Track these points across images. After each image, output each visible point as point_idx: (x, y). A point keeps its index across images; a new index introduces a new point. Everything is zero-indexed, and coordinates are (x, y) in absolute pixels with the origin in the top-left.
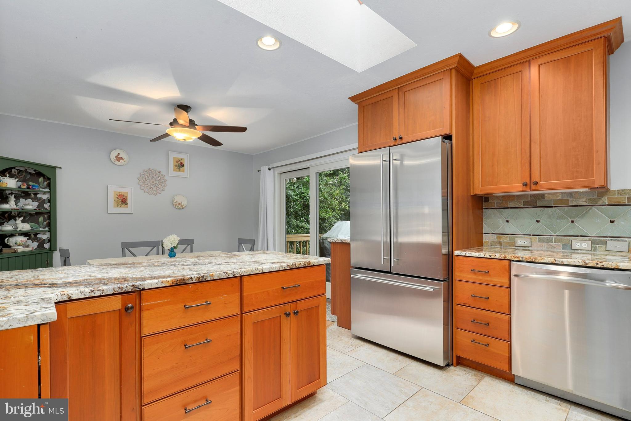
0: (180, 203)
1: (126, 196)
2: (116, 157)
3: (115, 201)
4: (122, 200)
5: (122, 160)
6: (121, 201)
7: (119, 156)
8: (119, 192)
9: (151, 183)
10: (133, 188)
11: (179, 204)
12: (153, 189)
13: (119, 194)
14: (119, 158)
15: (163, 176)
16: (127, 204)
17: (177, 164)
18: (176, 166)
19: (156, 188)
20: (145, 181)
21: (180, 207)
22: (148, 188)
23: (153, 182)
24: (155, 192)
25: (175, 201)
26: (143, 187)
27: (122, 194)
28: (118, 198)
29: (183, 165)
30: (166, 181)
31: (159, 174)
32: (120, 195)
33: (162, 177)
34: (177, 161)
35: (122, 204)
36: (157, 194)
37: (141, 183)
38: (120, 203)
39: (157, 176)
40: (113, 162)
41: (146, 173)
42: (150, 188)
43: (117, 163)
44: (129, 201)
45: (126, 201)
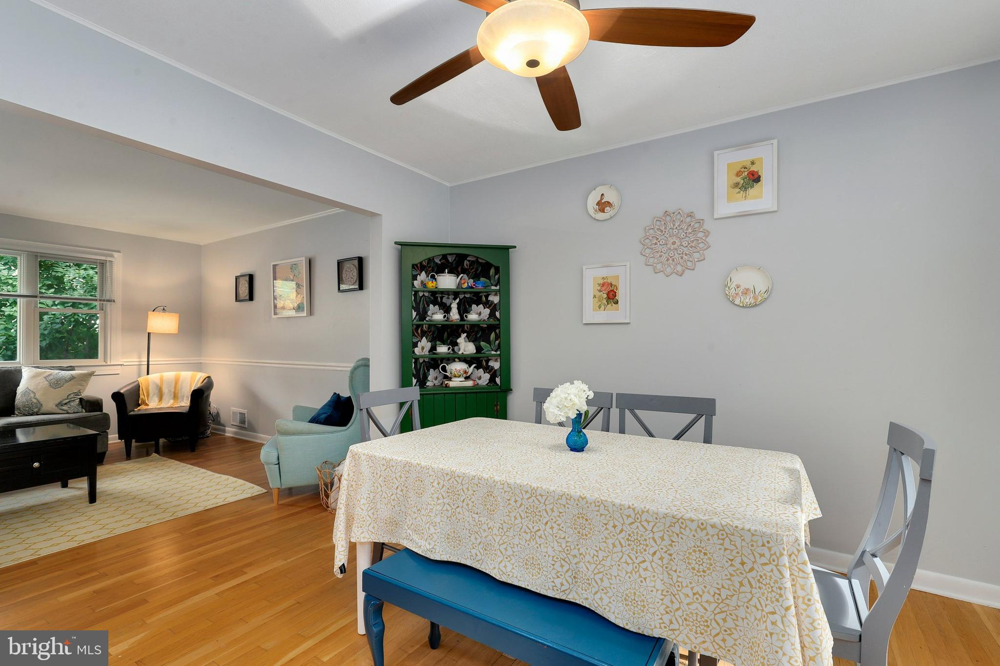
0: (747, 290)
1: (615, 284)
2: (598, 204)
3: (595, 297)
4: (608, 294)
5: (608, 208)
6: (605, 296)
7: (603, 201)
8: (603, 278)
9: (668, 246)
10: (628, 266)
11: (746, 292)
12: (673, 260)
13: (601, 282)
14: (602, 206)
15: (701, 222)
16: (617, 303)
17: (739, 180)
18: (736, 185)
19: (682, 258)
20: (656, 244)
21: (749, 300)
22: (664, 259)
23: (674, 243)
24: (679, 268)
25: (733, 286)
26: (651, 260)
27: (609, 281)
28: (600, 291)
29: (759, 177)
30: (707, 233)
31: (688, 219)
32: (603, 285)
33: (697, 225)
34: (740, 171)
35: (608, 304)
36: (683, 271)
37: (648, 251)
38: (605, 301)
39: (684, 226)
40: (594, 216)
41: (658, 223)
42: (668, 260)
43: (600, 216)
44: (620, 296)
45: (616, 296)
